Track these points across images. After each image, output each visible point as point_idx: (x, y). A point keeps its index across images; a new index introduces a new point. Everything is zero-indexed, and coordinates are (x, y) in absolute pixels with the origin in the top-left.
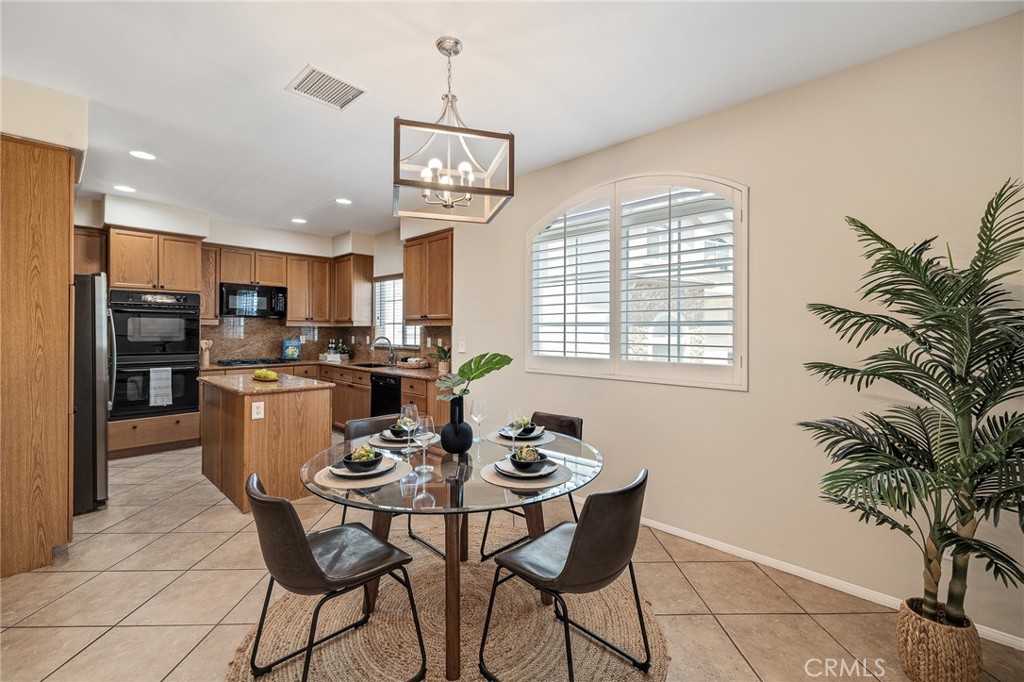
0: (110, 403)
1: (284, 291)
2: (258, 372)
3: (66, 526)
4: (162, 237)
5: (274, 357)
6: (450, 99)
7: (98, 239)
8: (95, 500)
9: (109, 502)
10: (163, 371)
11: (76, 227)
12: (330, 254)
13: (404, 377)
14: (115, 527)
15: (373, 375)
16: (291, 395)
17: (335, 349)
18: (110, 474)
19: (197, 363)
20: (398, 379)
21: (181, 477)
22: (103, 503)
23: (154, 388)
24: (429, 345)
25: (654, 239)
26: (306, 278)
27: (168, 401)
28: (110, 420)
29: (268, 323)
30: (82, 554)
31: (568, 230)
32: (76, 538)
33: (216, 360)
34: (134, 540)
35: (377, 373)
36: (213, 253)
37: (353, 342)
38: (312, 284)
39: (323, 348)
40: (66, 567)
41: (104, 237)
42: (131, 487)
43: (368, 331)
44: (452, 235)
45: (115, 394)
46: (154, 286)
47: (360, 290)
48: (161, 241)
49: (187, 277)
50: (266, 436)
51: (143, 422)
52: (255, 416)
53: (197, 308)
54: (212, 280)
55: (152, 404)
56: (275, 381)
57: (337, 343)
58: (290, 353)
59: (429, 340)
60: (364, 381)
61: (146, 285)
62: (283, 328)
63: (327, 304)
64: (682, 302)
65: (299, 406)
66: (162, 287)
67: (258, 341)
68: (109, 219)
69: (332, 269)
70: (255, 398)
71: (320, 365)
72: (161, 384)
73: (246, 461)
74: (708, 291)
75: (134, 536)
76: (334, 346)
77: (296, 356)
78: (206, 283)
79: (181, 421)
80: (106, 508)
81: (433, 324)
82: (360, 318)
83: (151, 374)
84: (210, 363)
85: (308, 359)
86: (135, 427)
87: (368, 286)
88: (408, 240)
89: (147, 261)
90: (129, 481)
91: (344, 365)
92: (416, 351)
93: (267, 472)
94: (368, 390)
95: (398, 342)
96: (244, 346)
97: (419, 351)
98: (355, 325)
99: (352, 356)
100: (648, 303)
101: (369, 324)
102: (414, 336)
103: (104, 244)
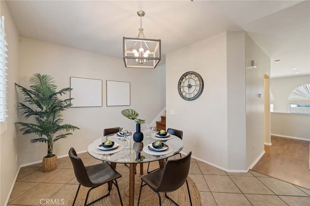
6: (141, 30)
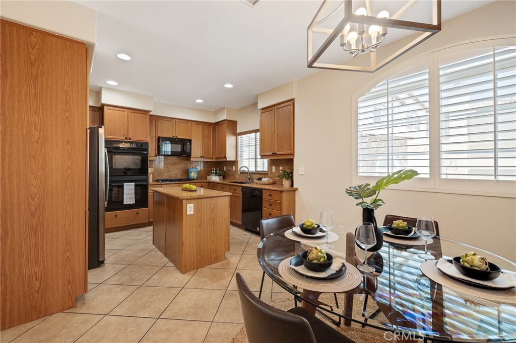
0: (106, 203)
1: (190, 141)
2: (184, 185)
3: (84, 282)
4: (130, 111)
5: (184, 177)
7: (98, 113)
8: (98, 261)
9: (105, 262)
10: (131, 185)
11: (90, 106)
12: (213, 121)
13: (265, 189)
14: (110, 280)
15: (243, 188)
16: (208, 199)
17: (216, 173)
18: (106, 242)
19: (147, 180)
20: (261, 190)
21: (142, 246)
22: (102, 262)
23: (126, 194)
24: (274, 171)
25: (377, 114)
26: (201, 134)
27: (133, 202)
28: (106, 212)
29: (181, 159)
30: (93, 300)
31: (389, 90)
32: (89, 287)
33: (155, 179)
34: (122, 290)
35: (245, 187)
36: (155, 120)
37: (225, 170)
38: (204, 137)
39: (210, 173)
40: (84, 310)
41: (101, 112)
42: (116, 251)
43: (234, 163)
44: (294, 103)
45: (109, 197)
46: (126, 138)
47: (230, 140)
48: (129, 112)
49: (142, 133)
50: (195, 225)
51: (121, 213)
52: (189, 213)
53: (147, 150)
54: (154, 135)
55: (125, 203)
56: (195, 191)
57: (216, 170)
58: (192, 175)
59: (274, 167)
60: (237, 192)
61: (121, 137)
62: (189, 162)
63: (212, 149)
64: (394, 148)
65: (212, 207)
66: (130, 138)
67: (176, 169)
68: (104, 101)
69: (214, 130)
70: (188, 201)
71: (209, 182)
72: (129, 192)
73: (184, 241)
74: (409, 142)
75: (121, 287)
76: (214, 172)
77: (195, 177)
78: (151, 137)
79: (139, 212)
80: (104, 265)
81: (280, 158)
82: (230, 157)
83: (124, 186)
84: (153, 181)
85: (201, 179)
86: (116, 216)
87: (234, 138)
88: (263, 109)
89: (123, 124)
90: (115, 248)
91: (221, 182)
92: (265, 174)
93: (195, 247)
94: (240, 197)
95: (252, 169)
96: (169, 172)
97: (267, 174)
98: (227, 160)
99: (224, 178)
100: (375, 149)
101: (234, 159)
102: (263, 165)
103: (101, 116)
